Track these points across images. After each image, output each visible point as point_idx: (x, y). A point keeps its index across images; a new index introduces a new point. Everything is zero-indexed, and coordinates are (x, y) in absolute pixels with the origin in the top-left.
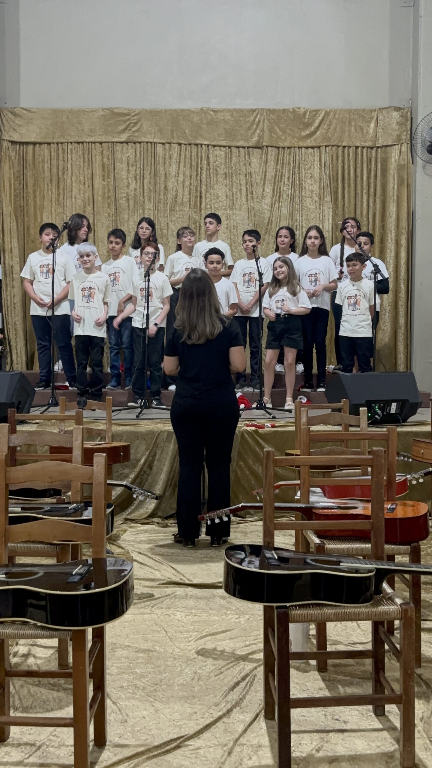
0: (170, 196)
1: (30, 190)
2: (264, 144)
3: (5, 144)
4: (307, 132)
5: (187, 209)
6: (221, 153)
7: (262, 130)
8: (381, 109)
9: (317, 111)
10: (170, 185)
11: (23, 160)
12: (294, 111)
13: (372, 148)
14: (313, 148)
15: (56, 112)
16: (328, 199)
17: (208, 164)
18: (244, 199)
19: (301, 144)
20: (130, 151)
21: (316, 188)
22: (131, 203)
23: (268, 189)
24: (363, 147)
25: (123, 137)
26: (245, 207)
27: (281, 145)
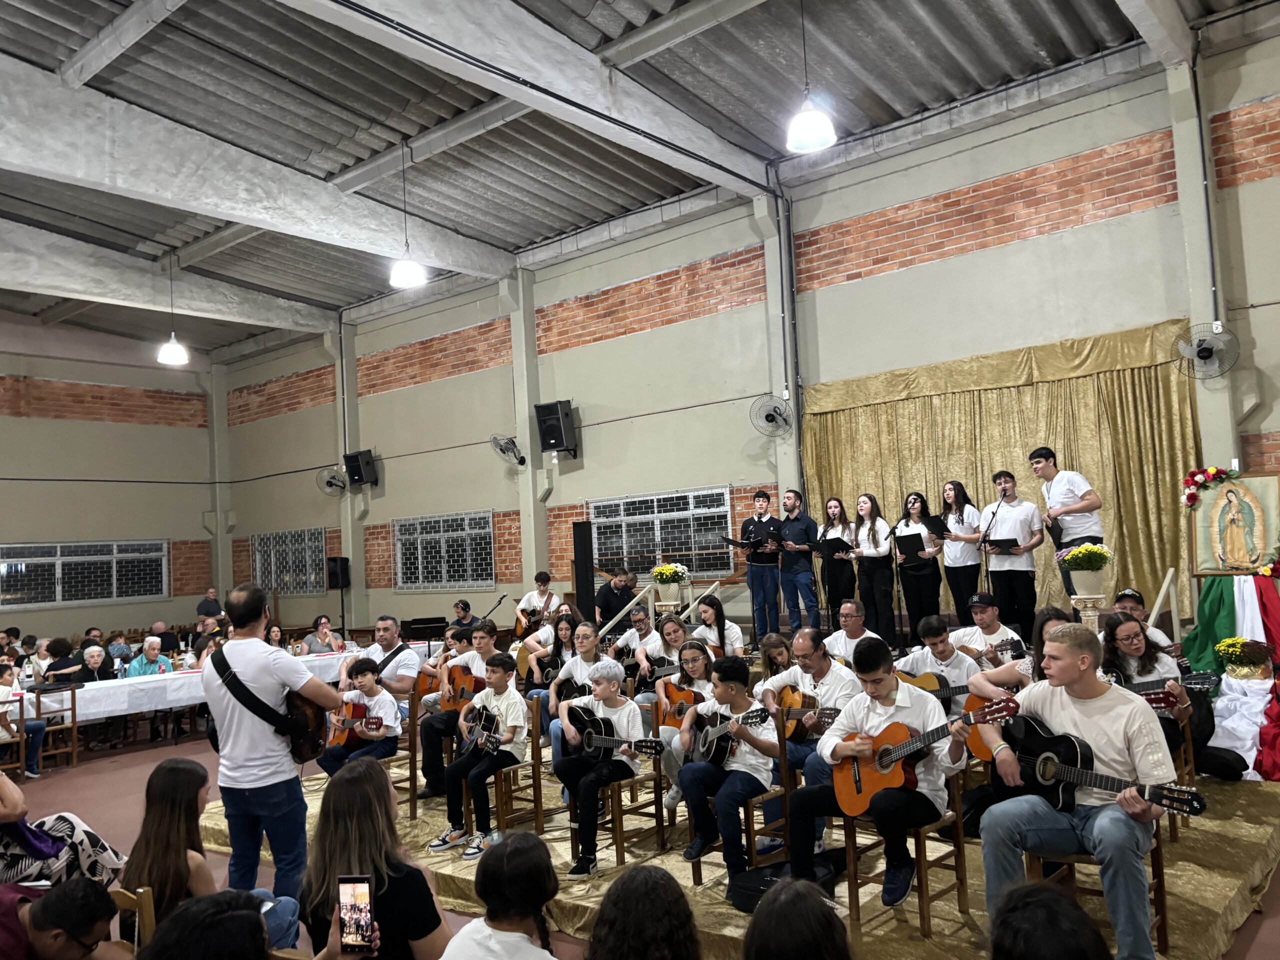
0: (947, 442)
1: (831, 452)
2: (1035, 380)
3: (808, 417)
4: (1077, 362)
5: (963, 452)
6: (991, 395)
7: (1031, 368)
8: (1156, 326)
9: (1086, 339)
10: (947, 432)
11: (824, 428)
12: (1061, 343)
13: (1150, 368)
14: (1085, 377)
15: (847, 383)
16: (1105, 425)
17: (980, 408)
18: (1018, 437)
19: (1073, 375)
20: (910, 406)
21: (1092, 416)
22: (913, 452)
23: (1043, 425)
24: (1139, 368)
25: (904, 395)
26: (1018, 444)
27: (1050, 378)
